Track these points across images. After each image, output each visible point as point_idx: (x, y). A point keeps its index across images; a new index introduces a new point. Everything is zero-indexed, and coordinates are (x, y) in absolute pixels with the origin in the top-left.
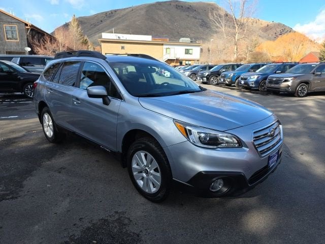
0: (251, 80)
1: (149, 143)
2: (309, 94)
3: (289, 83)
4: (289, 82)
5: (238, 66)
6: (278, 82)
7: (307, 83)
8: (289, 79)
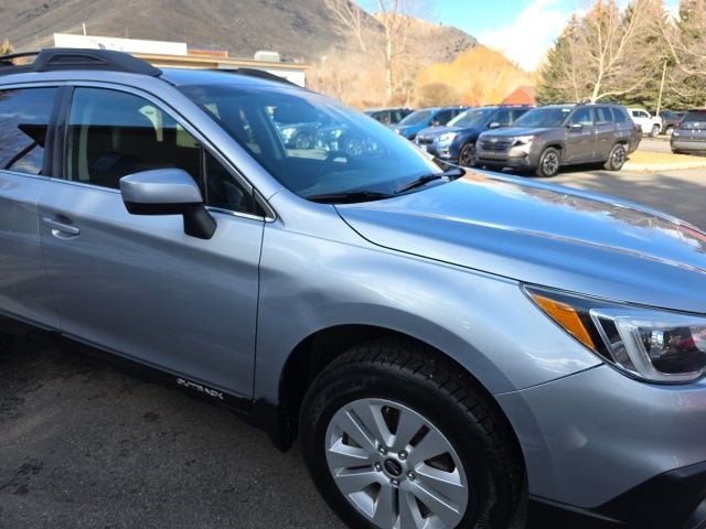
0: (442, 144)
1: (386, 366)
2: (564, 169)
3: (526, 149)
4: (524, 146)
5: (404, 113)
6: (503, 146)
7: (557, 146)
8: (523, 139)
